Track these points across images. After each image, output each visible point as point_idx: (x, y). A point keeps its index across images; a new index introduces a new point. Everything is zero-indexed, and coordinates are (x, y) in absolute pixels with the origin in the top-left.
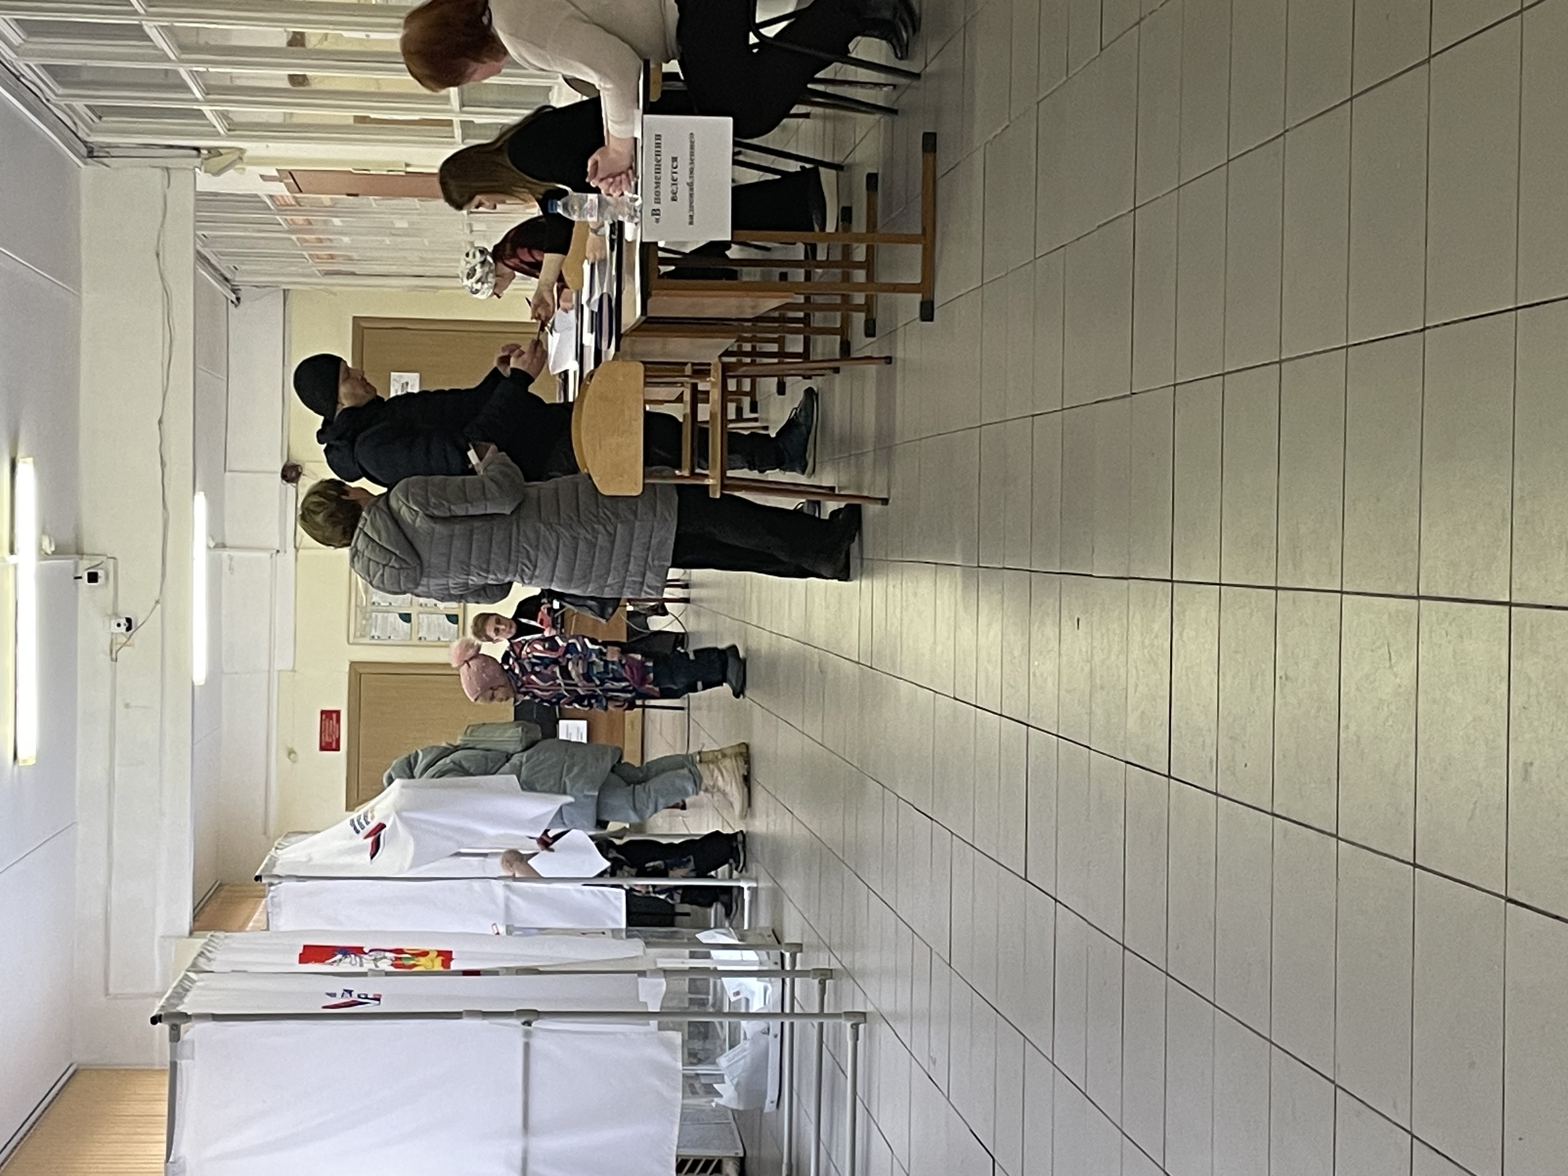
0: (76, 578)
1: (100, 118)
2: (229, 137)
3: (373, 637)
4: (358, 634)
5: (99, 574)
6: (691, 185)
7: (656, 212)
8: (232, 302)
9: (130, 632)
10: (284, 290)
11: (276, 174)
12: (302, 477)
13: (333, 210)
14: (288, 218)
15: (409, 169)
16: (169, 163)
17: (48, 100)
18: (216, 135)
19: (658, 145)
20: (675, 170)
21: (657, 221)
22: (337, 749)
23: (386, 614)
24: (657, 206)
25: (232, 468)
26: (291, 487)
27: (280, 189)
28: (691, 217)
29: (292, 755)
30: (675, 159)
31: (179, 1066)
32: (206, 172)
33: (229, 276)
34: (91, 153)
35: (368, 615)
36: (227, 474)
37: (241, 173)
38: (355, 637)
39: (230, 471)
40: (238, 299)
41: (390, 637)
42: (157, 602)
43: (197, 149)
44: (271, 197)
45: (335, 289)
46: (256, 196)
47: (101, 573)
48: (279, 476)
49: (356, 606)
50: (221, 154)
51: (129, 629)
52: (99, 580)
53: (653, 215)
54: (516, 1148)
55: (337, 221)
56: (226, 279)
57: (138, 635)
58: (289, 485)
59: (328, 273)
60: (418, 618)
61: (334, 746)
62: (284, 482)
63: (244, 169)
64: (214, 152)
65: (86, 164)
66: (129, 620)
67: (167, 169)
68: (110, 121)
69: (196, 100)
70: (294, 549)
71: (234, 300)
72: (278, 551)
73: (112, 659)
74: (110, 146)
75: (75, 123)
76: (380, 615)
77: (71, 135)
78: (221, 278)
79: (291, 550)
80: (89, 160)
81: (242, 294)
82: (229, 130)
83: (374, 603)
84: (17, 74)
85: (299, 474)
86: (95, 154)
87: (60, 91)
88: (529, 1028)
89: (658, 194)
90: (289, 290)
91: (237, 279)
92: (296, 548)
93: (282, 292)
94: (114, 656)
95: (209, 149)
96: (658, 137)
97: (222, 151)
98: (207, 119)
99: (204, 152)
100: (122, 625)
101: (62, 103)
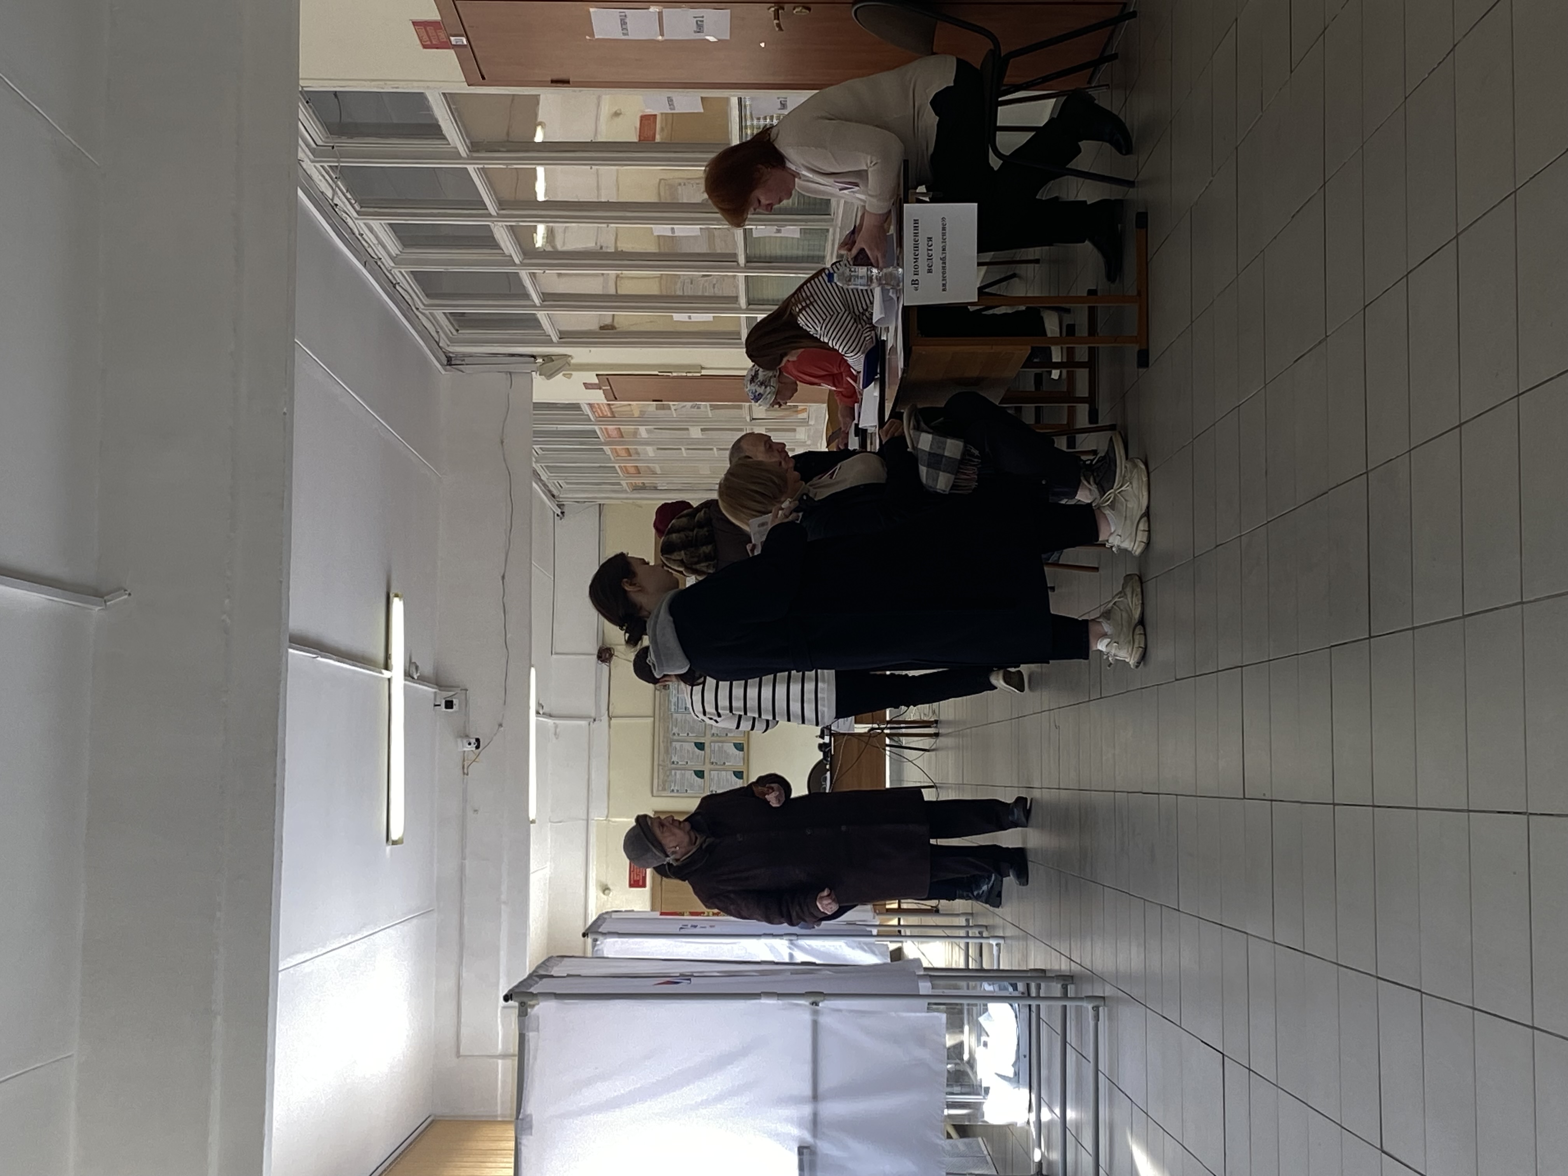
0: (436, 705)
1: (457, 331)
2: (560, 344)
3: (673, 791)
4: (660, 788)
5: (454, 702)
6: (943, 260)
7: (915, 282)
8: (558, 515)
9: (480, 749)
10: (600, 505)
11: (596, 380)
12: (614, 657)
13: (642, 420)
14: (603, 428)
15: (704, 372)
16: (512, 368)
17: (417, 309)
18: (549, 342)
19: (916, 228)
20: (930, 248)
21: (916, 289)
22: (644, 886)
23: (683, 771)
24: (916, 277)
25: (558, 651)
26: (605, 666)
27: (598, 397)
28: (944, 285)
29: (607, 892)
30: (930, 239)
31: (526, 1038)
32: (540, 375)
33: (555, 492)
34: (450, 361)
35: (668, 773)
36: (553, 656)
37: (569, 378)
38: (658, 790)
39: (556, 654)
40: (563, 513)
41: (686, 791)
42: (501, 725)
43: (534, 357)
44: (591, 406)
45: (639, 502)
46: (577, 407)
47: (455, 701)
48: (596, 657)
49: (659, 765)
50: (553, 361)
51: (477, 747)
52: (454, 707)
53: (912, 284)
54: (807, 1110)
56: (553, 496)
57: (484, 752)
58: (603, 664)
60: (710, 774)
61: (641, 883)
62: (600, 662)
63: (570, 375)
64: (547, 358)
65: (446, 370)
66: (478, 740)
67: (510, 373)
68: (465, 332)
69: (535, 306)
70: (607, 718)
71: (560, 514)
72: (595, 720)
73: (464, 773)
74: (465, 355)
75: (438, 332)
76: (678, 772)
77: (434, 343)
78: (549, 495)
79: (605, 718)
80: (448, 367)
81: (566, 510)
82: (560, 338)
83: (673, 763)
84: (393, 282)
85: (611, 655)
86: (453, 363)
87: (427, 301)
88: (817, 1007)
89: (916, 267)
90: (603, 504)
91: (561, 496)
92: (610, 718)
93: (597, 507)
94: (466, 771)
95: (544, 357)
96: (916, 222)
97: (553, 357)
98: (542, 327)
99: (540, 360)
100: (472, 744)
101: (427, 312)
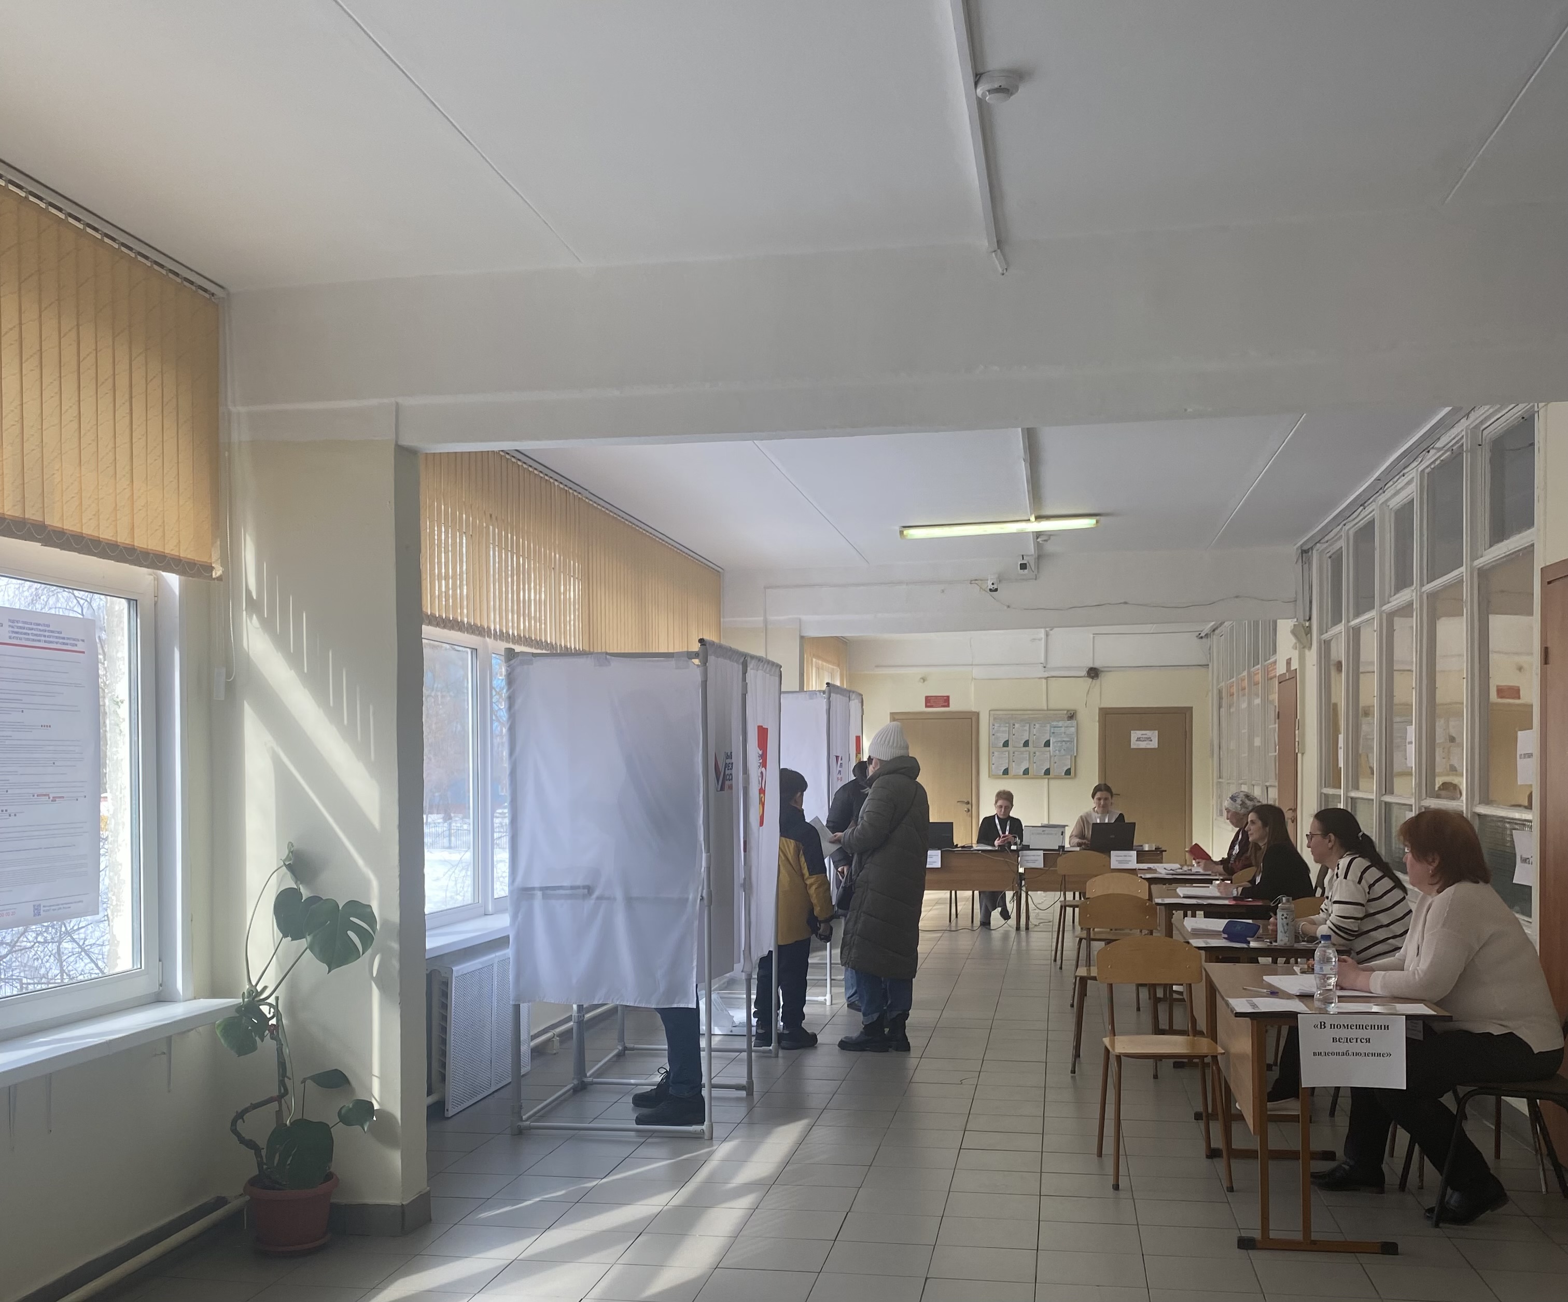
0: (1023, 556)
1: (1330, 557)
2: (1319, 642)
3: (994, 725)
4: (995, 716)
5: (1025, 570)
6: (1346, 1054)
8: (1200, 634)
9: (989, 592)
10: (1208, 665)
11: (1293, 668)
12: (1091, 680)
13: (1266, 701)
14: (1260, 671)
15: (1299, 755)
16: (1300, 602)
18: (1321, 632)
19: (1380, 1027)
20: (1359, 1040)
21: (1315, 1027)
22: (927, 706)
23: (1007, 731)
24: (1328, 1026)
26: (1084, 673)
27: (1281, 669)
28: (1320, 1054)
29: (922, 680)
30: (1368, 1041)
32: (1294, 625)
33: (1217, 632)
34: (1305, 552)
35: (1006, 721)
36: (1092, 636)
37: (1294, 648)
38: (994, 714)
39: (1094, 637)
40: (1202, 637)
41: (994, 735)
42: (1009, 607)
43: (1310, 619)
44: (1275, 662)
45: (1210, 696)
46: (1275, 652)
48: (1091, 666)
49: (1012, 714)
50: (1306, 635)
51: (991, 590)
52: (1022, 571)
53: (1321, 1023)
55: (1258, 701)
56: (1214, 631)
57: (987, 595)
58: (1085, 672)
59: (1220, 692)
60: (1006, 751)
61: (928, 704)
62: (1087, 670)
63: (1296, 649)
64: (1309, 630)
65: (1297, 549)
66: (996, 590)
67: (1296, 601)
68: (1328, 565)
69: (1348, 622)
70: (1046, 676)
71: (1201, 636)
72: (1045, 667)
73: (971, 581)
74: (1310, 564)
75: (1327, 542)
76: (1007, 729)
77: (1319, 539)
78: (1215, 627)
79: (1046, 675)
80: (1300, 551)
81: (1204, 640)
82: (1324, 641)
83: (1014, 724)
84: (1366, 505)
85: (1093, 678)
86: (1304, 555)
87: (1351, 533)
89: (1339, 1027)
90: (1208, 667)
91: (1214, 636)
92: (1046, 678)
94: (973, 582)
95: (1310, 627)
97: (1309, 635)
98: (1332, 627)
99: (1307, 624)
100: (993, 586)
101: (1342, 533)
